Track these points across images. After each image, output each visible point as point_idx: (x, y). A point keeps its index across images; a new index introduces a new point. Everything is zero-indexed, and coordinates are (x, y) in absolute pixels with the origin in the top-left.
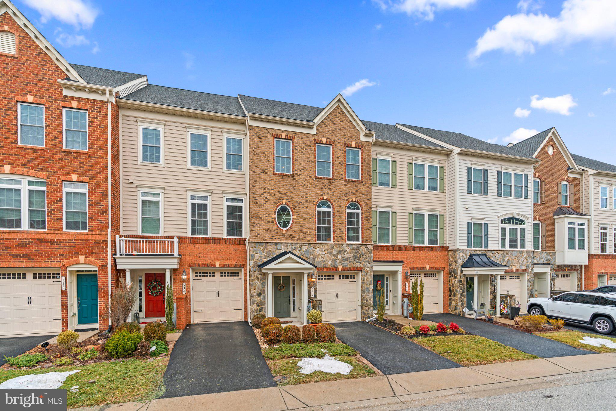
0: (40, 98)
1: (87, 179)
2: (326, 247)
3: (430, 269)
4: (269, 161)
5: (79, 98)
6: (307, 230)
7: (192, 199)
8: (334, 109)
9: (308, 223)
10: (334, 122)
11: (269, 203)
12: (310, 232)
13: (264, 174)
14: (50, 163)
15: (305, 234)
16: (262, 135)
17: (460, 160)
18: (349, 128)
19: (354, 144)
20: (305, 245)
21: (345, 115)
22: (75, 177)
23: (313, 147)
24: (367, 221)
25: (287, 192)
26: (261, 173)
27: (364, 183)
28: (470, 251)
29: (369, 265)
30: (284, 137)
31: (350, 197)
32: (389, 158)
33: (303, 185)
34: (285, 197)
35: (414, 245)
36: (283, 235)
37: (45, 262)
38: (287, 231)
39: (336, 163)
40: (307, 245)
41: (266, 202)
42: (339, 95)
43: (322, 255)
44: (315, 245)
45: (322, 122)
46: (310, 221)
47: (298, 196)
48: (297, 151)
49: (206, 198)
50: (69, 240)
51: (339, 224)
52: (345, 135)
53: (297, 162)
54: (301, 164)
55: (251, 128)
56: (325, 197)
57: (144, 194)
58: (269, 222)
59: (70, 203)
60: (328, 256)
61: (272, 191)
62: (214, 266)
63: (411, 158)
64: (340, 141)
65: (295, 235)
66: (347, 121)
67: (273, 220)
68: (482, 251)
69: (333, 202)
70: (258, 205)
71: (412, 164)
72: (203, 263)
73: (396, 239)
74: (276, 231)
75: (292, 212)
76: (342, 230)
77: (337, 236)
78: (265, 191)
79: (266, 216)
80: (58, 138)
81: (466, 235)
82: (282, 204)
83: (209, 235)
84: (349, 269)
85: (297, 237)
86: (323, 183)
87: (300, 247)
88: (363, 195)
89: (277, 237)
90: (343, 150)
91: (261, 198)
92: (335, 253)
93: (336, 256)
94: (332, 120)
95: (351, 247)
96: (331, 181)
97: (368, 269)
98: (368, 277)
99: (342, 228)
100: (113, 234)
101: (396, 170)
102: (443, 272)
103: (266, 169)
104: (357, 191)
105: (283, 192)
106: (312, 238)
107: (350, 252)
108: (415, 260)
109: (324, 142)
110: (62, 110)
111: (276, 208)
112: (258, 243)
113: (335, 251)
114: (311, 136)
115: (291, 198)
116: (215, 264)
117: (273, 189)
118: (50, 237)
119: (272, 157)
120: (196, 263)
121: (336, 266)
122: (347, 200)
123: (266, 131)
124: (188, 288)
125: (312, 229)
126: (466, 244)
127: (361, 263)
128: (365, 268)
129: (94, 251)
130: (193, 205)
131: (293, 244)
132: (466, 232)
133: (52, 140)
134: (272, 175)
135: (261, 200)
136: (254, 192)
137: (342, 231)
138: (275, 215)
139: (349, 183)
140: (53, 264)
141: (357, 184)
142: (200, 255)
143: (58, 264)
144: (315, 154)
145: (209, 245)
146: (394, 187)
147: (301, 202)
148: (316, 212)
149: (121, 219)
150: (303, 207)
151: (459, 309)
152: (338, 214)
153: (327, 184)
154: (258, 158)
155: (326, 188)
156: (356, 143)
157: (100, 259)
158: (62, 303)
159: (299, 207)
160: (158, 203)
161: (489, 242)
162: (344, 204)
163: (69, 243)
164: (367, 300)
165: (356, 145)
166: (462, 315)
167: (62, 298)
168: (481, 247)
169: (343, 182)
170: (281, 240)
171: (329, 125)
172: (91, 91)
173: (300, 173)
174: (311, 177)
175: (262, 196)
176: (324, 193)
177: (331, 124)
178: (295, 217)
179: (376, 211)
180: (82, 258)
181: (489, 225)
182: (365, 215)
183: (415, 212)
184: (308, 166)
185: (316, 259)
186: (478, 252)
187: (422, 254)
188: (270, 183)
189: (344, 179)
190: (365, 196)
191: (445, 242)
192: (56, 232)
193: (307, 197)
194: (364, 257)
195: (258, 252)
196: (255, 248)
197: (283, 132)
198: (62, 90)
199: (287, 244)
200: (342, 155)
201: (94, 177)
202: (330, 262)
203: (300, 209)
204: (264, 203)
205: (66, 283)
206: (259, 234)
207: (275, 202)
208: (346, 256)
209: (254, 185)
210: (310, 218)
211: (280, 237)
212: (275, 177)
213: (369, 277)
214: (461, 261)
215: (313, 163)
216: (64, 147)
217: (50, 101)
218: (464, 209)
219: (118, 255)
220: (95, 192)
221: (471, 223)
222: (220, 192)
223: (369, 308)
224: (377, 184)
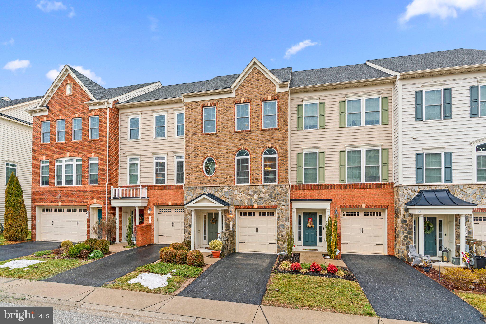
0: (80, 114)
1: (98, 155)
2: (243, 189)
3: (367, 207)
4: (198, 125)
5: (95, 109)
6: (227, 176)
7: (156, 160)
8: (252, 71)
9: (228, 170)
10: (252, 83)
11: (198, 157)
12: (230, 177)
13: (195, 136)
14: (83, 148)
15: (226, 179)
16: (193, 107)
17: (403, 85)
18: (265, 84)
19: (269, 98)
20: (225, 187)
21: (262, 74)
22: (93, 155)
23: (233, 107)
24: (283, 163)
25: (211, 147)
26: (193, 135)
27: (280, 130)
28: (420, 187)
29: (284, 204)
30: (209, 105)
31: (266, 144)
32: (317, 101)
33: (224, 140)
34: (210, 151)
35: (347, 183)
36: (209, 181)
37: (81, 202)
38: (211, 177)
39: (253, 117)
40: (227, 187)
41: (196, 156)
42: (254, 59)
43: (239, 196)
44: (234, 187)
45: (241, 85)
46: (230, 168)
47: (220, 149)
48: (219, 114)
49: (164, 158)
50: (90, 190)
51: (255, 169)
52: (261, 91)
53: (220, 122)
54: (222, 123)
55: (186, 104)
56: (242, 147)
57: (131, 160)
58: (198, 171)
59: (92, 169)
60: (245, 196)
61: (201, 148)
62: (167, 204)
63: (343, 96)
64: (256, 98)
65: (218, 180)
66: (263, 78)
67: (201, 170)
68: (440, 187)
69: (250, 151)
70: (190, 159)
71: (344, 101)
72: (161, 202)
73: (324, 178)
74: (203, 178)
75: (216, 162)
76: (258, 173)
77: (253, 179)
78: (195, 148)
79: (196, 167)
80: (86, 134)
81: (414, 169)
82: (208, 157)
83: (166, 184)
84: (264, 207)
85: (219, 181)
86: (241, 136)
87: (221, 190)
88: (279, 140)
89: (204, 182)
90: (259, 105)
91: (192, 154)
92: (251, 193)
93: (252, 196)
94: (249, 81)
95: (267, 187)
96: (248, 133)
97: (283, 207)
98: (283, 214)
99: (258, 172)
100: (109, 185)
101: (324, 111)
102: (387, 211)
103: (196, 132)
104: (272, 138)
105: (208, 148)
106: (231, 182)
107: (266, 192)
108: (347, 198)
109: (242, 101)
110: (89, 118)
111: (204, 161)
112: (190, 187)
113: (251, 191)
114: (231, 99)
115: (214, 151)
116: (168, 203)
117: (201, 147)
118: (83, 189)
119: (200, 122)
120: (157, 203)
121: (251, 205)
122: (263, 147)
123: (197, 104)
124: (152, 220)
125: (231, 174)
126: (415, 179)
127: (276, 202)
128: (280, 206)
129: (101, 196)
130: (157, 164)
131: (215, 188)
132: (414, 166)
133: (85, 136)
134: (201, 136)
135: (192, 155)
136: (188, 150)
137: (258, 175)
138: (202, 165)
139: (265, 132)
140: (84, 204)
141: (272, 132)
142: (159, 197)
143: (86, 204)
144: (235, 113)
145: (165, 190)
146: (322, 127)
147: (223, 154)
148: (235, 160)
149: (119, 176)
150: (224, 158)
151: (403, 252)
152: (255, 160)
153: (245, 135)
154: (191, 124)
155: (243, 140)
156: (272, 96)
157: (103, 201)
158: (87, 225)
159: (221, 158)
160: (137, 164)
161: (453, 175)
162: (259, 151)
163: (90, 192)
164: (282, 236)
165: (272, 98)
166: (406, 259)
167: (87, 223)
168: (441, 182)
169: (259, 132)
170: (207, 185)
171: (247, 86)
172: (100, 104)
173: (222, 130)
174: (230, 132)
175: (193, 152)
176: (242, 144)
177: (249, 85)
178: (217, 166)
179: (302, 153)
180: (95, 200)
181: (453, 154)
182: (281, 158)
183: (347, 150)
184: (229, 124)
185: (234, 199)
186: (433, 188)
187: (357, 192)
188: (198, 142)
189: (260, 129)
190: (281, 141)
191: (390, 178)
192: (85, 186)
193: (227, 149)
194: (280, 196)
195: (190, 194)
196: (187, 192)
197: (209, 101)
198: (88, 107)
199: (211, 188)
200: (258, 109)
201: (101, 153)
202: (246, 201)
203: (222, 159)
204: (195, 158)
205: (89, 214)
206: (190, 181)
207: (202, 156)
208: (261, 195)
209: (187, 145)
210: (230, 166)
211: (206, 182)
212: (203, 137)
213: (285, 214)
214: (405, 198)
215: (232, 121)
216: (90, 139)
217: (84, 115)
218: (411, 139)
219: (112, 198)
220: (102, 162)
221: (422, 154)
222: (173, 153)
223: (284, 243)
224: (303, 127)
